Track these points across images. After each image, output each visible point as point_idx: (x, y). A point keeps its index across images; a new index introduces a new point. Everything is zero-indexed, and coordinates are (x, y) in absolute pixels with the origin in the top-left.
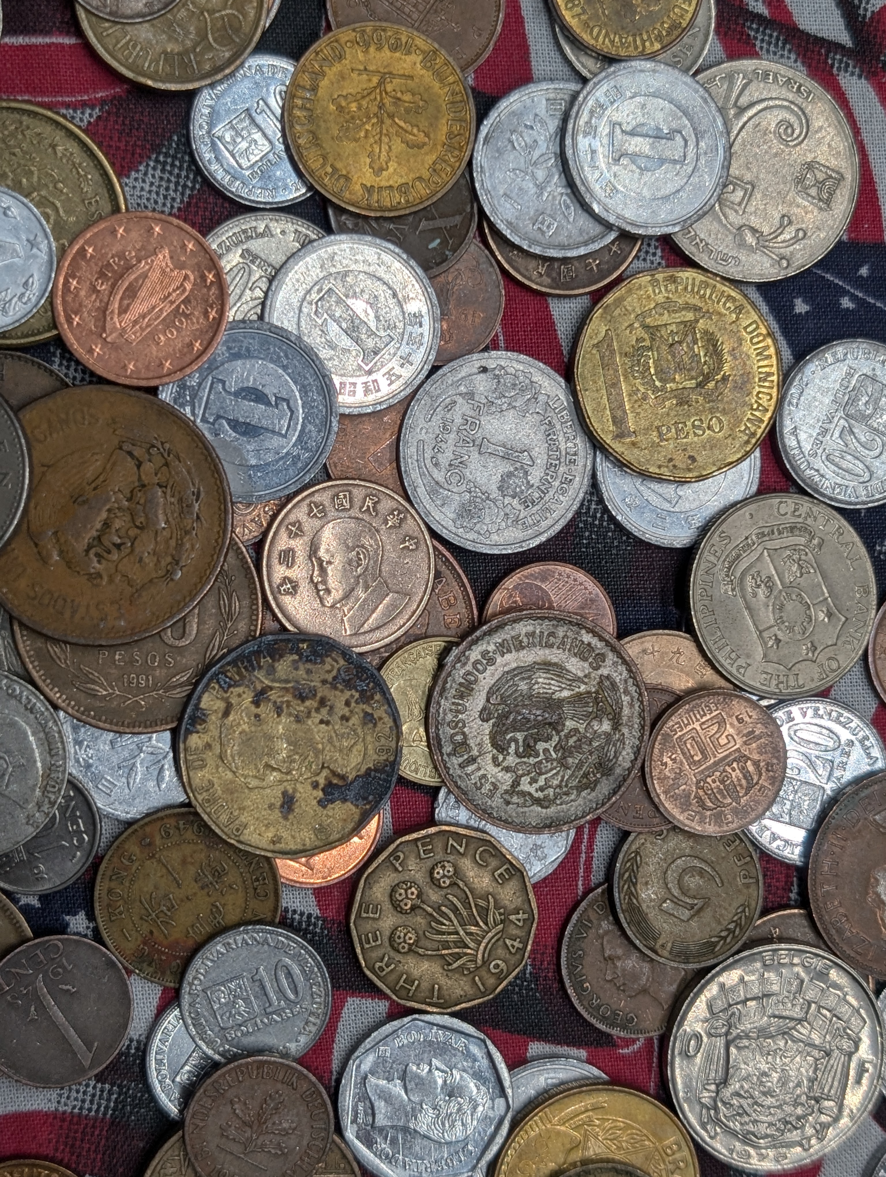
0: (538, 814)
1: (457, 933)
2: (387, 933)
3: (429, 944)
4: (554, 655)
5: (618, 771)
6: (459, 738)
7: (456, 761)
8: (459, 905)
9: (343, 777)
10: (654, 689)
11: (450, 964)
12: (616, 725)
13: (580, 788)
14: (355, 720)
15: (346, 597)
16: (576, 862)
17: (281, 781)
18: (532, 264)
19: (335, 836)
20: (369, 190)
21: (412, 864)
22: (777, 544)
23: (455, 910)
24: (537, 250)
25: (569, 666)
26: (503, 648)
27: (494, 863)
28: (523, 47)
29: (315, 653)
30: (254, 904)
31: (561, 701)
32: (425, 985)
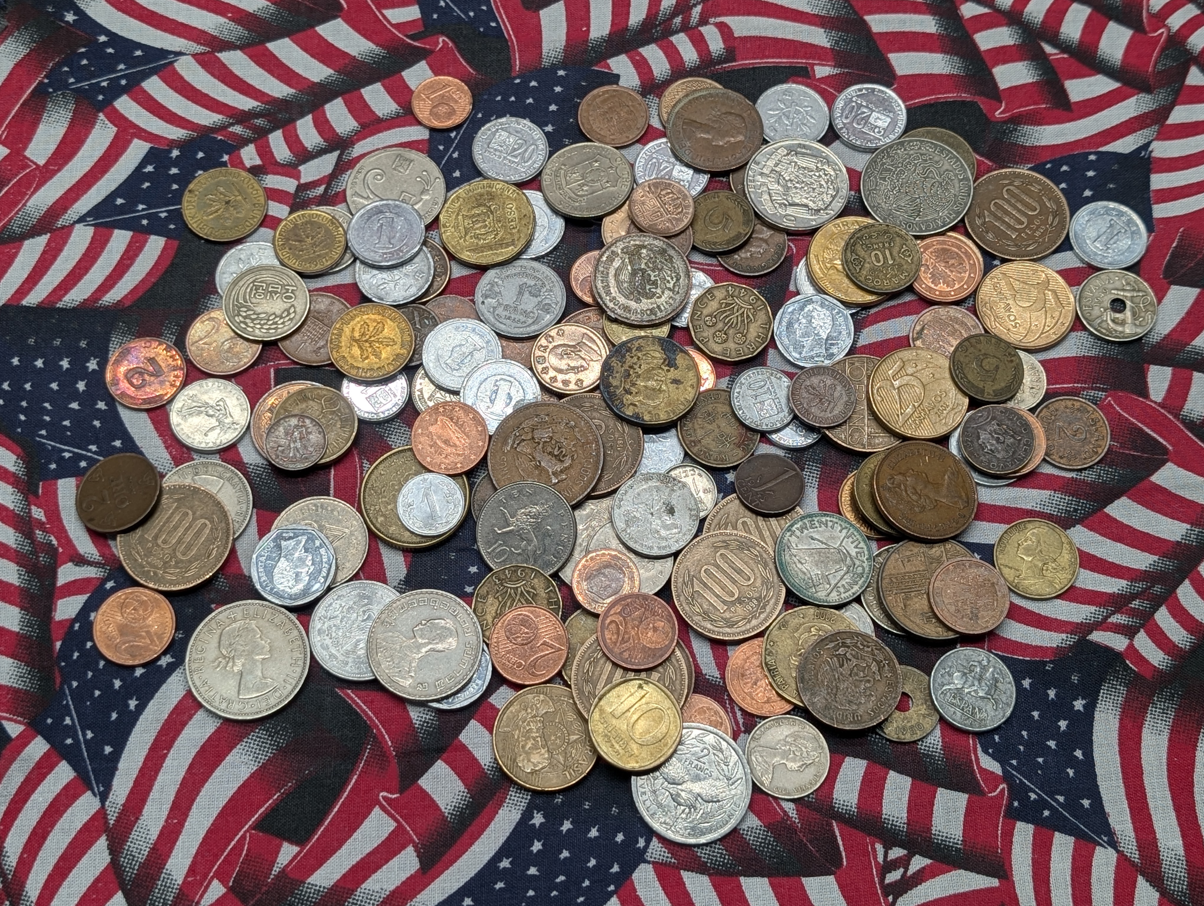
0: (684, 280)
1: (737, 316)
2: (737, 346)
3: (742, 329)
4: (612, 272)
5: (664, 247)
6: (648, 312)
7: (659, 314)
8: (724, 315)
9: (665, 360)
10: (628, 232)
11: (752, 319)
12: (644, 247)
13: (672, 262)
14: (639, 354)
15: (584, 359)
16: (708, 270)
17: (666, 384)
18: (436, 283)
19: (691, 363)
20: (402, 346)
21: (705, 334)
22: (564, 182)
23: (727, 317)
24: (431, 278)
25: (616, 266)
26: (608, 293)
27: (705, 300)
28: (339, 286)
29: (609, 370)
30: (721, 400)
31: (632, 269)
32: (761, 330)
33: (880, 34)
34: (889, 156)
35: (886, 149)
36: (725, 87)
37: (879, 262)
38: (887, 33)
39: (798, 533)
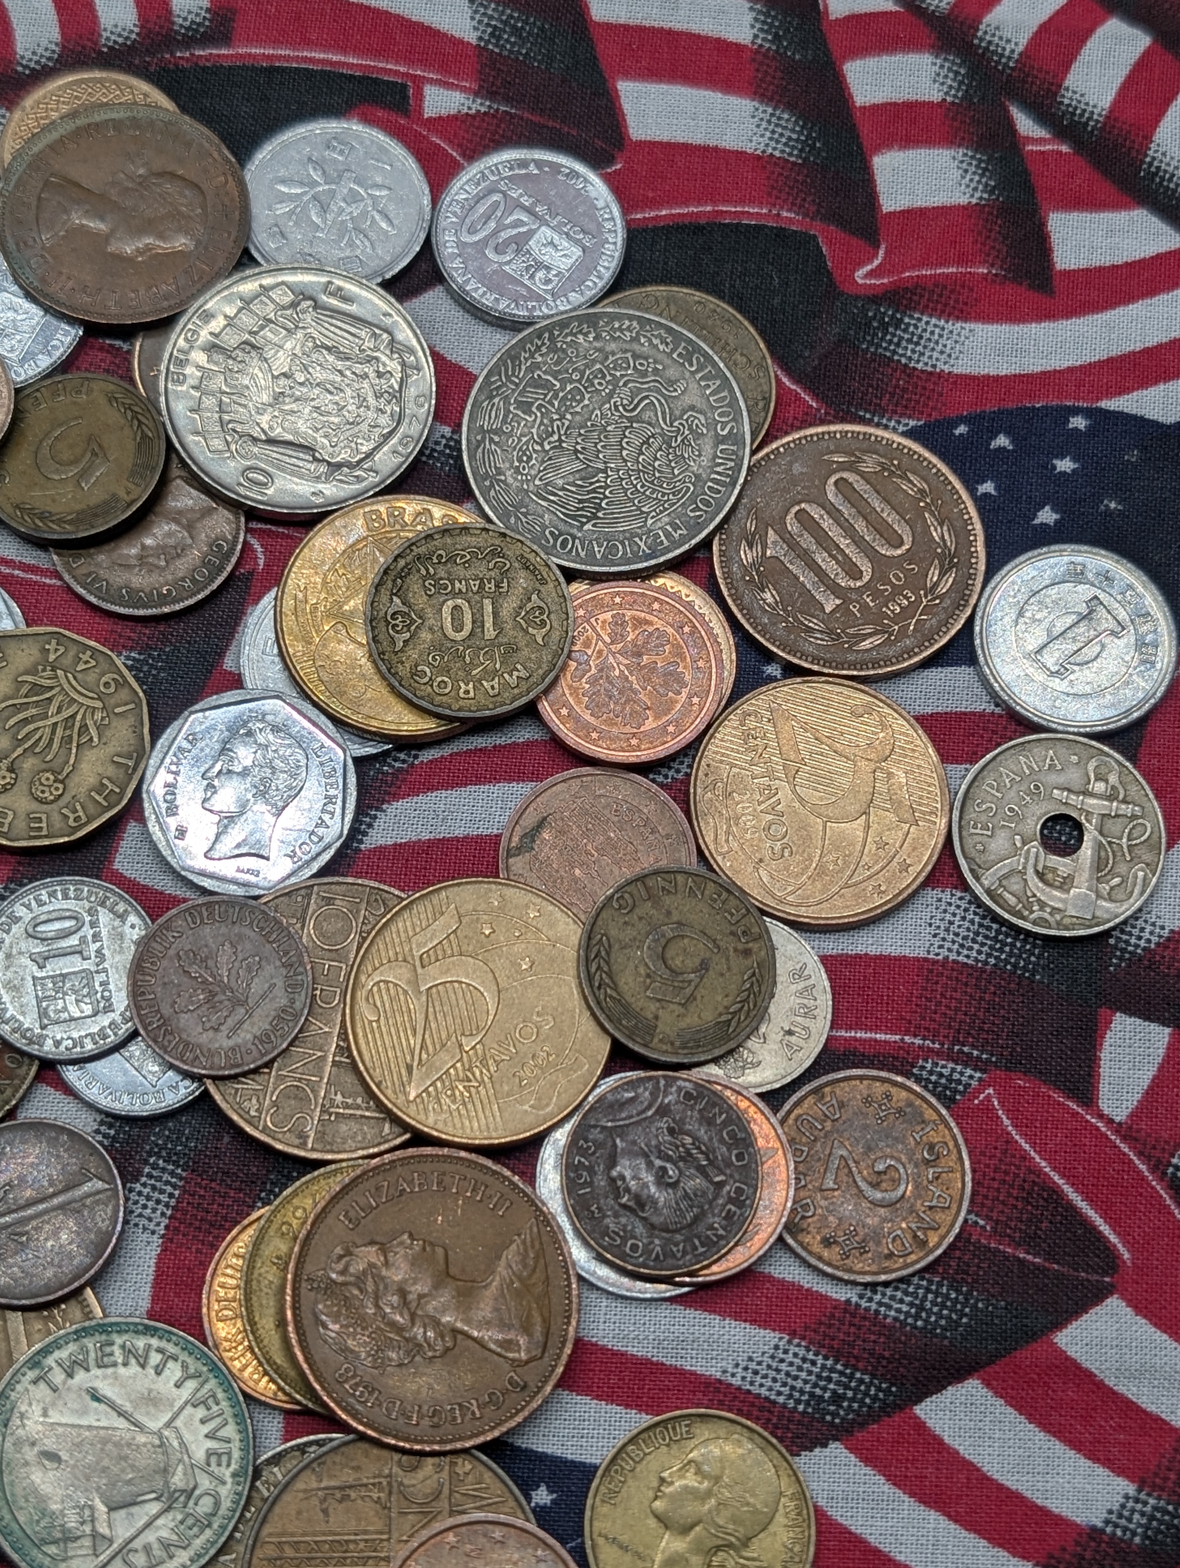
1: (55, 724)
2: (35, 806)
3: (61, 759)
8: (21, 716)
11: (91, 739)
16: (22, 582)
23: (26, 721)
32: (111, 771)
33: (609, 27)
34: (553, 349)
35: (549, 328)
36: (183, 109)
37: (458, 629)
38: (626, 28)
39: (58, 1377)
